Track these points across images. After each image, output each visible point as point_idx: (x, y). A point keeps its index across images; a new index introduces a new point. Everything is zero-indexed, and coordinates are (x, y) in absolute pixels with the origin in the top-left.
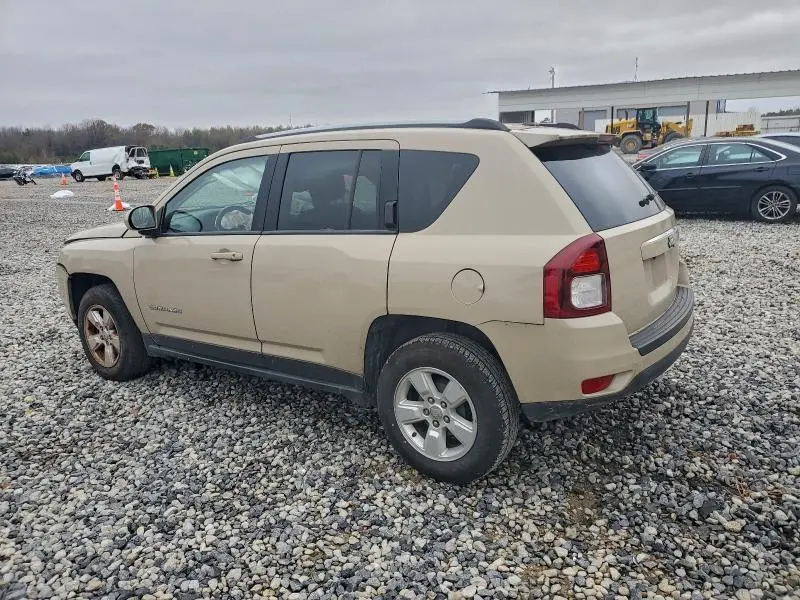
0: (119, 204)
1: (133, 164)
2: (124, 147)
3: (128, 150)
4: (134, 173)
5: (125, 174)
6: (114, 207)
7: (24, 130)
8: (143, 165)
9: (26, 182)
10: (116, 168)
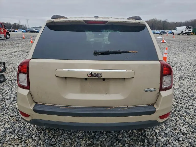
0: (163, 41)
1: (187, 31)
2: (186, 27)
3: (187, 27)
4: (187, 33)
5: (184, 34)
6: (162, 41)
7: (175, 22)
8: (190, 32)
9: (161, 34)
10: (182, 32)
